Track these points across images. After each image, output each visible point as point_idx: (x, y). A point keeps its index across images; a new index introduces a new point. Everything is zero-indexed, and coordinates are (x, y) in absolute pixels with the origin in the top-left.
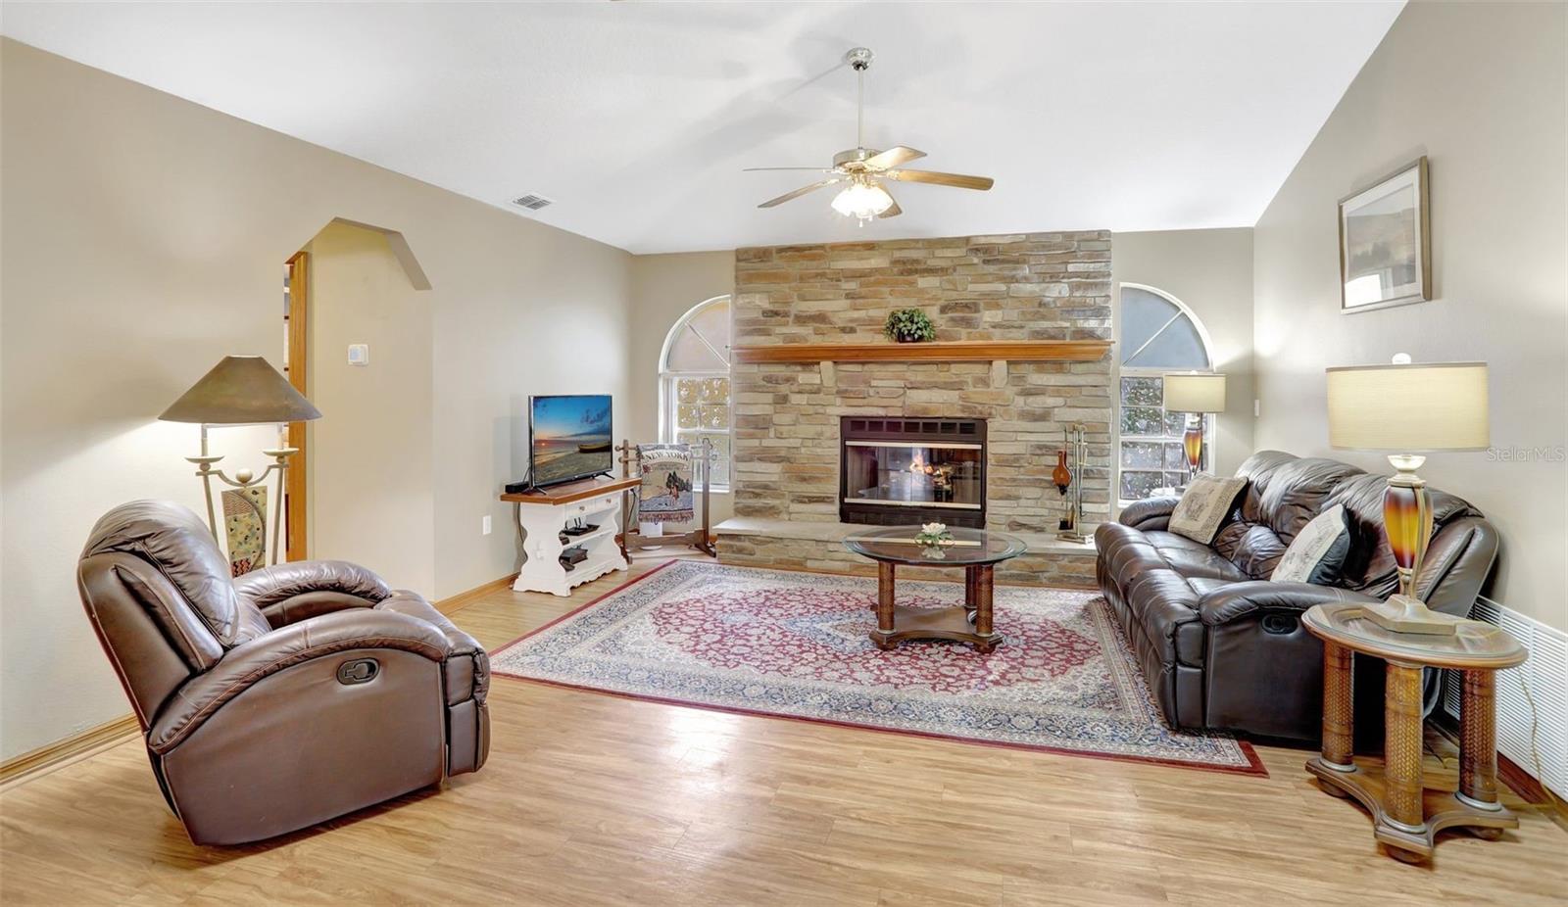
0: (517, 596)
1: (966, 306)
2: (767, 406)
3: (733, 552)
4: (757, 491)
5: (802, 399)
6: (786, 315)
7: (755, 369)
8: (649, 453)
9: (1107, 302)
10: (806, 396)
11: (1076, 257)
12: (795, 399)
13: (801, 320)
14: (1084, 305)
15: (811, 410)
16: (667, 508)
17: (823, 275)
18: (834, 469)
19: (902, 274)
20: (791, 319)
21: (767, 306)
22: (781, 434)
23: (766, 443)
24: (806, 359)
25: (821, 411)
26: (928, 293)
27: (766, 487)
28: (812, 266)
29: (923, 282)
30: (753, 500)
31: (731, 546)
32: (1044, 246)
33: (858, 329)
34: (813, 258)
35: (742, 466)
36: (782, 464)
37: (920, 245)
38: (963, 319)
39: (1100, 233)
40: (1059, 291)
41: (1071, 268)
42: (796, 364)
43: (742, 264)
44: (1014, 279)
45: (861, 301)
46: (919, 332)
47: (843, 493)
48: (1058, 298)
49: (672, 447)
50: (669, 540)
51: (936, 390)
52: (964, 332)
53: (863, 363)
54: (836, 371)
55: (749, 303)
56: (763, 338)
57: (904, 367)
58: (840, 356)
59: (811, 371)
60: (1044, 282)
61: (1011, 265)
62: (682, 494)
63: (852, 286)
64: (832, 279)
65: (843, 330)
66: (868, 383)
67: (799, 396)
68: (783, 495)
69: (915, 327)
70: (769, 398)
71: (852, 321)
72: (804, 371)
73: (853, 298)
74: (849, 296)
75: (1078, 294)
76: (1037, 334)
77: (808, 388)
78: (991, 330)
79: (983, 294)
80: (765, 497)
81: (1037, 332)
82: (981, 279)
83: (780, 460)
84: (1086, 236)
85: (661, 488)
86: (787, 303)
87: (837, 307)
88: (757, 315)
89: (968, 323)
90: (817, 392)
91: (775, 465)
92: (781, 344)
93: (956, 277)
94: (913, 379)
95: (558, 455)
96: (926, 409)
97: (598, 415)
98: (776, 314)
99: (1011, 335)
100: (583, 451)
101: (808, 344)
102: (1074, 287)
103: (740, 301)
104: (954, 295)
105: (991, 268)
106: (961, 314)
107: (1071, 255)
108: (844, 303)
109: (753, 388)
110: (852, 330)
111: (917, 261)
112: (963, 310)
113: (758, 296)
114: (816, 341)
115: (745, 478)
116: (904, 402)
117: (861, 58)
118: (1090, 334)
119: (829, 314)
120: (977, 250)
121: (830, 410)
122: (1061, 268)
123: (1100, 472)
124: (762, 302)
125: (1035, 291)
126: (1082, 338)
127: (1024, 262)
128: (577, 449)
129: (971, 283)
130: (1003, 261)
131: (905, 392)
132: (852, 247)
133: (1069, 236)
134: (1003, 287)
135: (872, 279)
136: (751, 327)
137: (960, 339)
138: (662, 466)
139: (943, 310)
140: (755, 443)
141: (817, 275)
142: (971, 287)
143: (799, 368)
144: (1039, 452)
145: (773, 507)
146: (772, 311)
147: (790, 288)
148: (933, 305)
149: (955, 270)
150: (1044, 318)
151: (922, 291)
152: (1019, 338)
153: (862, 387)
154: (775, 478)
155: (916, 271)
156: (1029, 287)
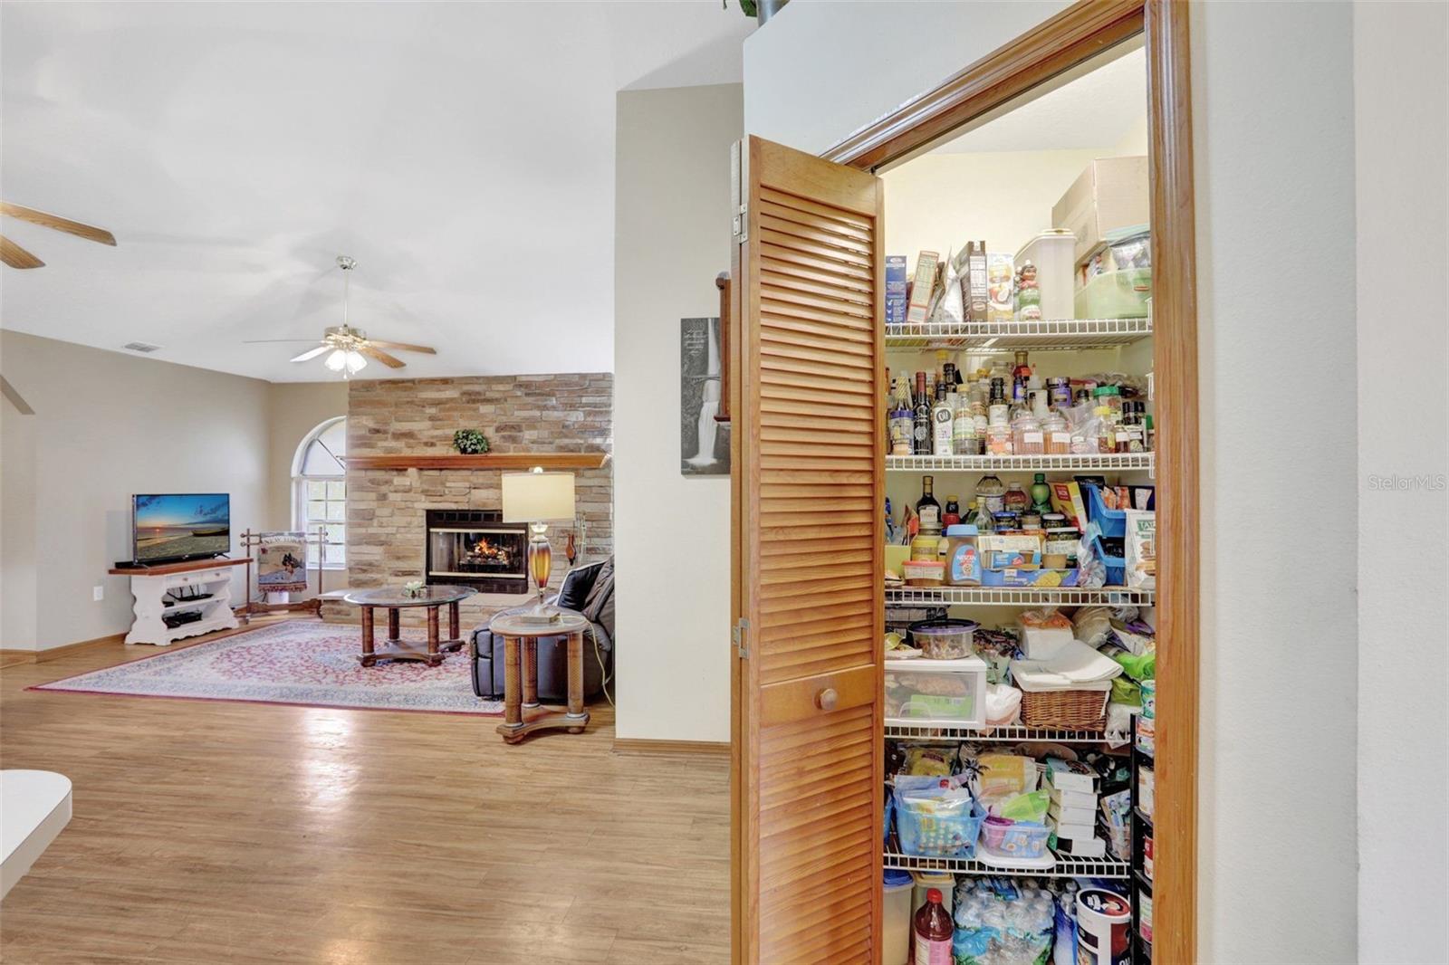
0: (127, 647)
1: (513, 427)
2: (371, 503)
3: (334, 614)
4: (365, 568)
5: (398, 497)
6: (385, 432)
7: (363, 473)
8: (267, 539)
9: (608, 425)
10: (400, 494)
11: (587, 392)
12: (392, 497)
13: (399, 436)
14: (593, 427)
15: (403, 505)
16: (283, 581)
17: (411, 403)
18: (420, 550)
19: (468, 402)
20: (389, 436)
21: (372, 425)
22: (382, 523)
23: (371, 530)
24: (399, 466)
25: (410, 506)
26: (486, 417)
27: (371, 564)
28: (404, 396)
29: (485, 409)
30: (360, 574)
31: (333, 609)
32: (566, 384)
33: (438, 443)
34: (406, 389)
35: (355, 549)
36: (384, 547)
37: (481, 381)
38: (510, 436)
39: (604, 375)
40: (577, 417)
41: (584, 400)
42: (393, 470)
43: (354, 392)
44: (545, 408)
45: (439, 423)
46: (473, 447)
47: (429, 568)
48: (575, 422)
49: (290, 534)
50: (294, 608)
51: (492, 489)
52: (512, 446)
53: (441, 470)
54: (420, 476)
55: (359, 423)
56: (369, 450)
57: (468, 473)
58: (424, 464)
59: (404, 475)
60: (565, 410)
61: (544, 397)
62: (297, 570)
63: (433, 411)
64: (418, 406)
65: (426, 444)
66: (443, 484)
67: (395, 494)
68: (384, 571)
69: (469, 443)
70: (373, 496)
71: (432, 437)
72: (399, 475)
73: (432, 420)
74: (432, 418)
75: (589, 419)
76: (561, 448)
77: (402, 488)
78: (531, 445)
79: (526, 419)
80: (372, 572)
81: (561, 447)
82: (523, 407)
83: (382, 544)
84: (595, 377)
85: (278, 566)
86: (386, 424)
87: (421, 426)
88: (363, 432)
89: (514, 440)
90: (409, 491)
91: (378, 547)
92: (382, 455)
93: (506, 405)
94: (475, 481)
95: (171, 538)
96: (485, 504)
97: (212, 510)
98: (377, 431)
99: (544, 449)
100: (196, 535)
101: (402, 455)
102: (588, 414)
103: (352, 421)
104: (504, 419)
105: (530, 400)
106: (509, 433)
107: (584, 391)
108: (429, 423)
109: (361, 488)
110: (433, 445)
111: (479, 393)
112: (511, 430)
113: (364, 417)
114: (407, 453)
115: (358, 558)
116: (469, 499)
117: (346, 263)
118: (597, 448)
119: (416, 432)
120: (521, 386)
121: (416, 505)
122: (578, 400)
123: (604, 549)
124: (369, 422)
125: (560, 417)
126: (592, 451)
127: (554, 395)
128: (192, 534)
129: (518, 410)
130: (539, 394)
131: (470, 492)
132: (432, 381)
133: (583, 376)
134: (537, 413)
135: (447, 406)
136: (358, 441)
137: (508, 452)
138: (278, 549)
139: (498, 430)
140: (363, 530)
141: (408, 402)
142: (516, 413)
143: (395, 473)
144: (562, 535)
145: (375, 580)
146: (375, 430)
147: (389, 412)
148: (490, 426)
149: (506, 400)
150: (566, 437)
151: (483, 416)
152: (548, 451)
153: (440, 488)
154: (377, 558)
155: (478, 401)
156: (556, 414)
